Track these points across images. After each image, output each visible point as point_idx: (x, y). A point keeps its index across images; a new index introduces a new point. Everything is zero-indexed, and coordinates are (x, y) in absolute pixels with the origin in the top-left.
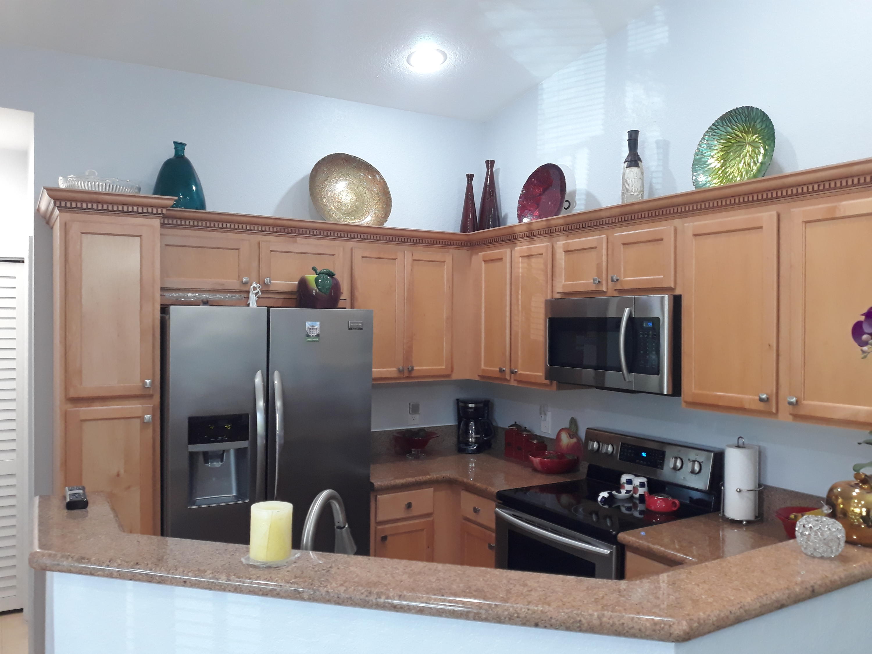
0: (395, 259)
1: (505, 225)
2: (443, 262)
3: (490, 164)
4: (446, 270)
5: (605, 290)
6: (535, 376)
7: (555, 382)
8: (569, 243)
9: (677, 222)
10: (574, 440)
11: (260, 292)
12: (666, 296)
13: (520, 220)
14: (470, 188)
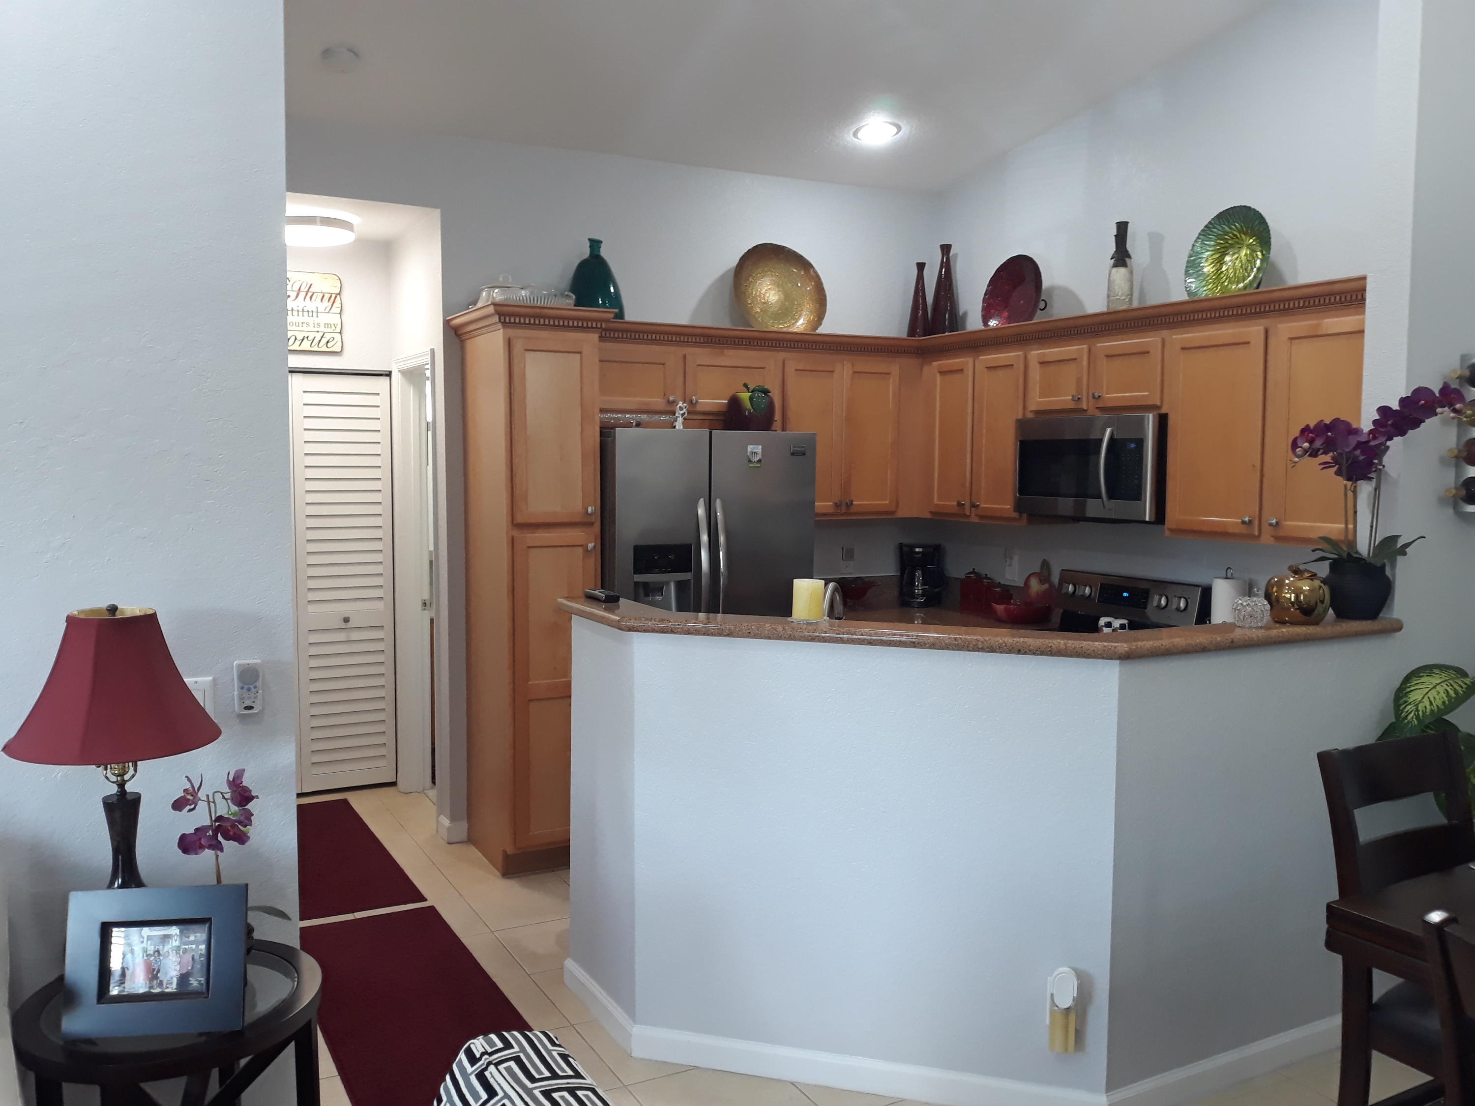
0: (832, 372)
1: (965, 330)
2: (889, 374)
3: (946, 249)
4: (892, 385)
5: (1085, 408)
6: (1001, 509)
7: (1025, 516)
8: (1044, 354)
9: (1165, 333)
10: (1046, 586)
11: (686, 412)
12: (1151, 415)
13: (985, 323)
14: (920, 278)
